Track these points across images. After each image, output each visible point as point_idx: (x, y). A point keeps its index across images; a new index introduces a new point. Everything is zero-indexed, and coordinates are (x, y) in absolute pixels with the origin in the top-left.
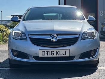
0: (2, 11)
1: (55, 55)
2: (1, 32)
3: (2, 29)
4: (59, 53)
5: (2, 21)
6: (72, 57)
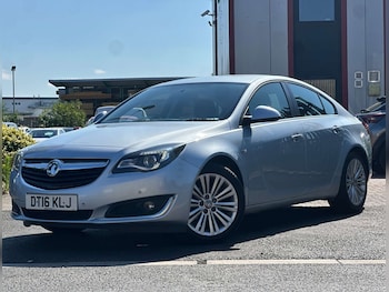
0: (14, 68)
1: (51, 207)
2: (9, 150)
3: (11, 139)
4: (57, 202)
5: (16, 101)
6: (86, 213)
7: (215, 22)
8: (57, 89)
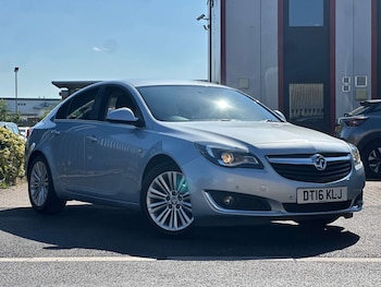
0: (17, 69)
4: (331, 194)
5: (20, 102)
7: (210, 26)
8: (60, 90)
